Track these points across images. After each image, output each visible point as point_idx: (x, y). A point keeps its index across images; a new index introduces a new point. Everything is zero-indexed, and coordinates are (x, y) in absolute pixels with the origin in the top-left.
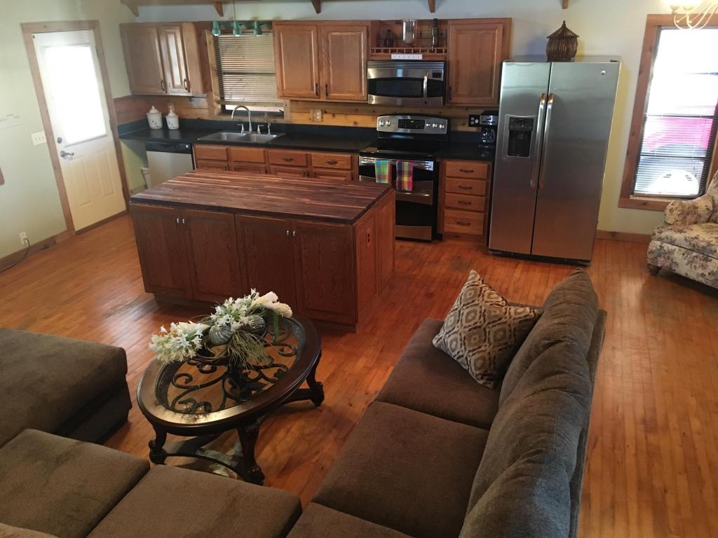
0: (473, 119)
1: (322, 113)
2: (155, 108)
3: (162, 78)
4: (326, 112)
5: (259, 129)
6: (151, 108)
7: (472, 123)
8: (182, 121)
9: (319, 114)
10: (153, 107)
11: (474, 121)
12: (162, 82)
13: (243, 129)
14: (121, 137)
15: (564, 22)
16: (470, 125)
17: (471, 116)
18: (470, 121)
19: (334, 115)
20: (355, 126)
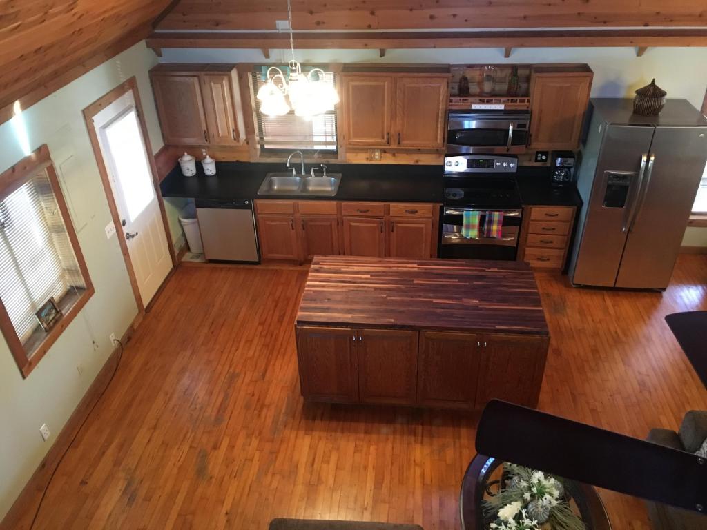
0: (540, 155)
1: (381, 153)
2: (188, 154)
3: (204, 128)
4: (385, 152)
5: (312, 173)
6: (184, 155)
7: (539, 159)
8: (219, 165)
9: (377, 155)
10: (186, 154)
11: (541, 157)
12: (205, 132)
13: (294, 173)
15: (654, 79)
16: (536, 161)
17: (538, 153)
18: (537, 157)
19: (394, 155)
20: (417, 164)
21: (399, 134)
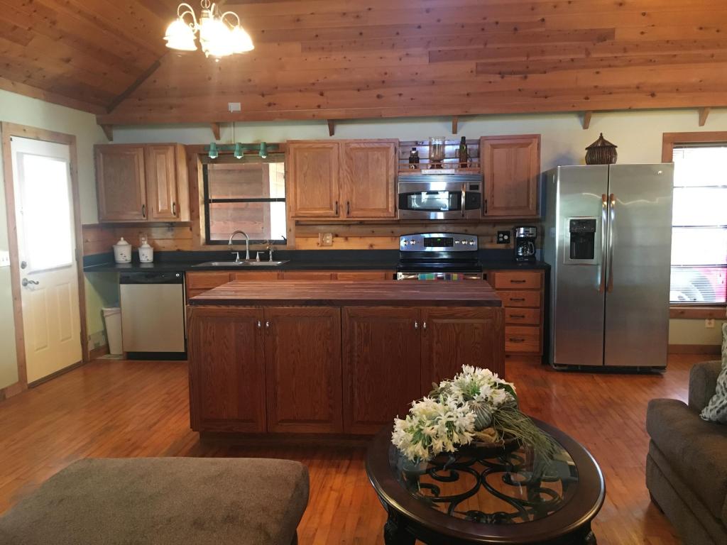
0: (501, 235)
1: (333, 237)
2: (125, 240)
3: (144, 202)
4: (337, 236)
5: (258, 257)
6: (120, 240)
7: (501, 239)
8: (157, 254)
9: (329, 239)
10: (122, 239)
11: (503, 237)
12: (144, 206)
13: (238, 257)
14: (85, 270)
15: (601, 134)
16: (499, 242)
17: (499, 233)
18: (499, 237)
19: (346, 239)
20: (371, 248)
21: (348, 203)
